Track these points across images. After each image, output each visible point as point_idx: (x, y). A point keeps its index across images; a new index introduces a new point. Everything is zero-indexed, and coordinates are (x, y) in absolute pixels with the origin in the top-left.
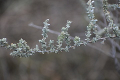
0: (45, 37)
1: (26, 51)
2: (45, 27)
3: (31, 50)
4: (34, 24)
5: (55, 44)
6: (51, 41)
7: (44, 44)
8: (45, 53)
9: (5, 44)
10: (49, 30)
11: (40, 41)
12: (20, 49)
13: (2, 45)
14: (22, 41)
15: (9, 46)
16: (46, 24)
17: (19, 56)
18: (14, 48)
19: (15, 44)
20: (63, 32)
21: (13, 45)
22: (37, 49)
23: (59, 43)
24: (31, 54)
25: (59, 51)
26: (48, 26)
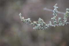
0: (55, 15)
1: (44, 26)
2: (55, 9)
3: (47, 25)
4: (47, 8)
5: (62, 20)
6: (59, 18)
7: (55, 20)
8: (56, 26)
9: (29, 22)
10: (57, 11)
11: (52, 18)
12: (39, 25)
13: (28, 23)
14: (40, 19)
15: (32, 23)
16: (56, 7)
17: (39, 29)
18: (35, 24)
19: (36, 22)
20: (67, 12)
21: (35, 22)
22: (50, 24)
23: (65, 19)
24: (47, 28)
25: (65, 24)
26: (57, 8)
